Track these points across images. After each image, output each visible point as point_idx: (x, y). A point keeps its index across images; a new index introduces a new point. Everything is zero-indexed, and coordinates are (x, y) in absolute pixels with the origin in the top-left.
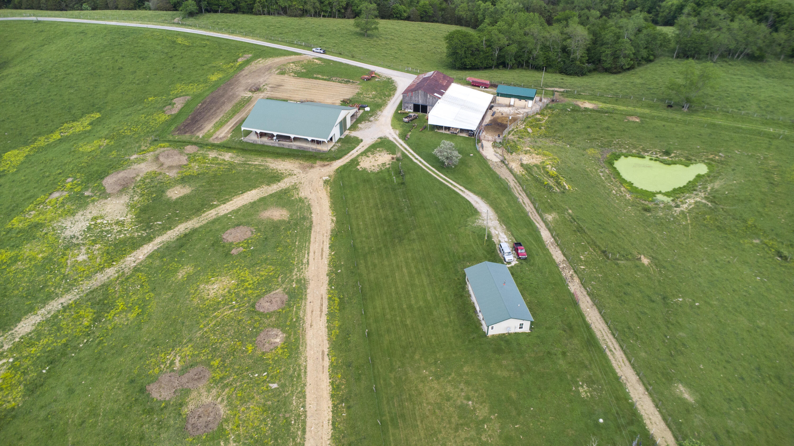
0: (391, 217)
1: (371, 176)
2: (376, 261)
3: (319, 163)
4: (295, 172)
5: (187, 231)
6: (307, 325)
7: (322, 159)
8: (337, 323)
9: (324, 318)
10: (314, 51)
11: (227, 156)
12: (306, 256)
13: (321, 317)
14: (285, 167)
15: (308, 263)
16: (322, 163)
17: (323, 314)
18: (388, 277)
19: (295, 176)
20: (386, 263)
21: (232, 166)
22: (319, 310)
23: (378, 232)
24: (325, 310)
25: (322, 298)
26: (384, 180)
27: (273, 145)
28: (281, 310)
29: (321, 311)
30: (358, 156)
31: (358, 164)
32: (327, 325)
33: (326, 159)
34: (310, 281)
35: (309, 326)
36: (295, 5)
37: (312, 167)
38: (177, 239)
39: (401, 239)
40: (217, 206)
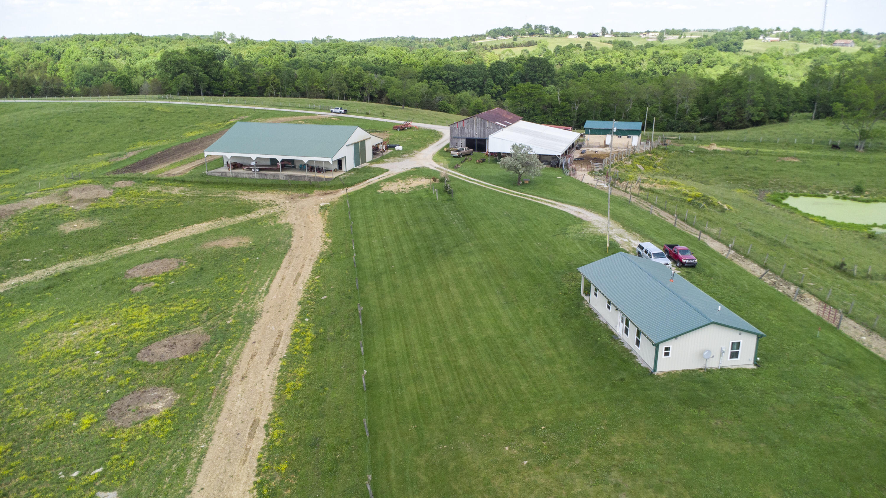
0: (429, 231)
1: (400, 197)
2: (399, 282)
3: (316, 192)
4: (278, 203)
5: (69, 270)
6: (236, 378)
7: (322, 187)
8: (301, 371)
9: (276, 364)
10: (332, 112)
11: (176, 191)
12: (267, 284)
13: (268, 363)
14: (263, 199)
15: (267, 291)
16: (322, 192)
17: (276, 359)
18: (419, 300)
19: (277, 207)
20: (417, 282)
21: (179, 199)
22: (269, 352)
23: (405, 247)
24: (282, 350)
25: (280, 336)
26: (420, 198)
27: (251, 176)
28: (187, 357)
29: (273, 354)
30: (381, 182)
31: (379, 188)
32: (278, 375)
33: (330, 187)
34: (264, 314)
35: (239, 379)
36: (316, 86)
37: (306, 196)
38: (46, 280)
39: (446, 253)
40: (136, 241)
